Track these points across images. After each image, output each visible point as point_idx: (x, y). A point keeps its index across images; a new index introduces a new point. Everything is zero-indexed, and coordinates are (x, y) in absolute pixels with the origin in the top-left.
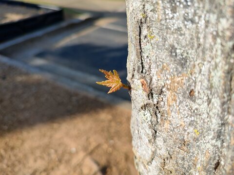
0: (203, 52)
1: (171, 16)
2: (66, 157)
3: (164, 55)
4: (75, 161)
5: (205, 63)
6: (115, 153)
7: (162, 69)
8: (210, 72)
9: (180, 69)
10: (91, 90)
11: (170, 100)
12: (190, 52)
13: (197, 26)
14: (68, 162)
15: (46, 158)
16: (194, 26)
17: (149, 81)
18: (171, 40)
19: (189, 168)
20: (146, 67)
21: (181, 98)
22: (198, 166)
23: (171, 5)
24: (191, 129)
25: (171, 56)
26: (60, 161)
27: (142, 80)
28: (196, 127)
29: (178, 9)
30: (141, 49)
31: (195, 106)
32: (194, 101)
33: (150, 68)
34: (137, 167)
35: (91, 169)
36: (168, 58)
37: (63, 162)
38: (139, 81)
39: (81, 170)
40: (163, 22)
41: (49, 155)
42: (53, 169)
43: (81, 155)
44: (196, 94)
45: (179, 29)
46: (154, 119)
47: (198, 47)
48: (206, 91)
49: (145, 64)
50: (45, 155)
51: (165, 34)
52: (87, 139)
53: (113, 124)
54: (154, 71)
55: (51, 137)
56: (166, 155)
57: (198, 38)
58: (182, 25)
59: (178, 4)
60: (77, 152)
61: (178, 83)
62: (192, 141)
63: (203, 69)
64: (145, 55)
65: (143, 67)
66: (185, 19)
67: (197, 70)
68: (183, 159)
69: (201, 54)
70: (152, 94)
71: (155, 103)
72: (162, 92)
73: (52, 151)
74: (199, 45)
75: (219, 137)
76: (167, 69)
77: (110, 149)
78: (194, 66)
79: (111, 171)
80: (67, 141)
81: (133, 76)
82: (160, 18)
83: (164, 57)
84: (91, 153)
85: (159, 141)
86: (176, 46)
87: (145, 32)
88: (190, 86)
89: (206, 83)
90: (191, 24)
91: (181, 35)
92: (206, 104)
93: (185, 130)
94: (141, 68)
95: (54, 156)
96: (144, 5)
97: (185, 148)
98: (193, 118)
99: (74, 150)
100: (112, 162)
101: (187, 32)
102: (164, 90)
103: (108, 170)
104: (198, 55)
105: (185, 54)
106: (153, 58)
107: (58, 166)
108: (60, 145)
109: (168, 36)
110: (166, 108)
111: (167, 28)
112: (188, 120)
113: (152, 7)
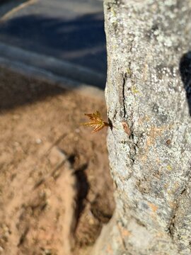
0: (182, 116)
1: (156, 80)
2: (32, 149)
3: (146, 108)
4: (41, 152)
5: (183, 124)
6: (82, 141)
7: (144, 119)
8: (186, 131)
9: (160, 123)
10: (50, 75)
11: (149, 142)
12: (170, 112)
13: (179, 95)
14: (34, 153)
15: (11, 150)
16: (177, 93)
17: (130, 125)
18: (154, 99)
19: (161, 189)
20: (129, 113)
21: (159, 143)
22: (169, 190)
23: (157, 72)
24: (165, 165)
25: (153, 111)
26: (26, 153)
27: (124, 123)
28: (169, 164)
29: (163, 76)
30: (124, 97)
31: (170, 151)
32: (170, 148)
33: (132, 114)
34: (112, 177)
35: (58, 159)
36: (150, 112)
37: (29, 153)
38: (121, 124)
39: (49, 160)
40: (148, 83)
41: (14, 147)
42: (20, 161)
43: (47, 145)
44: (172, 144)
45: (162, 93)
46: (133, 151)
47: (178, 111)
48: (181, 144)
49: (127, 110)
50: (9, 149)
51: (149, 93)
52: (52, 129)
53: (78, 112)
54: (135, 118)
55: (13, 129)
56: (142, 178)
57: (179, 104)
58: (165, 90)
59: (164, 72)
60: (42, 143)
61: (157, 132)
62: (165, 172)
63: (180, 127)
64: (128, 103)
65: (125, 113)
66: (169, 86)
67: (175, 126)
68: (156, 183)
69: (180, 116)
70: (133, 135)
71: (135, 142)
72: (142, 135)
73: (17, 144)
74: (179, 109)
75: (187, 175)
76: (148, 120)
77: (76, 138)
78: (173, 123)
79: (79, 158)
80: (30, 132)
81: (115, 116)
82: (146, 79)
83: (146, 110)
84: (57, 143)
85: (136, 167)
86: (158, 105)
87: (129, 84)
88: (168, 137)
89: (181, 139)
90: (174, 92)
91: (164, 98)
92: (180, 152)
93: (160, 165)
94: (123, 114)
95: (19, 148)
96: (130, 63)
97: (158, 176)
98: (167, 158)
99: (39, 141)
100: (80, 151)
101: (170, 97)
102: (144, 134)
103: (76, 158)
104: (177, 116)
105: (166, 113)
106: (136, 108)
107: (24, 158)
108: (23, 137)
109: (152, 95)
110: (145, 147)
111: (151, 89)
112: (163, 159)
113: (138, 68)
